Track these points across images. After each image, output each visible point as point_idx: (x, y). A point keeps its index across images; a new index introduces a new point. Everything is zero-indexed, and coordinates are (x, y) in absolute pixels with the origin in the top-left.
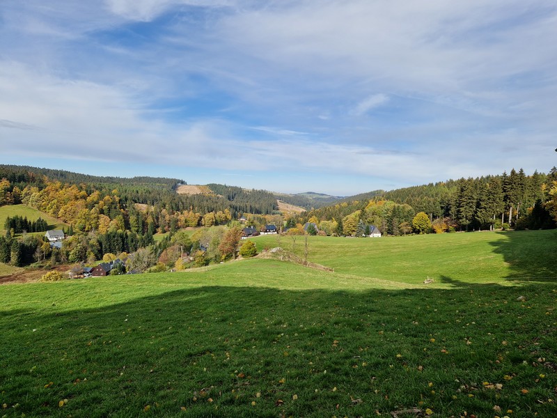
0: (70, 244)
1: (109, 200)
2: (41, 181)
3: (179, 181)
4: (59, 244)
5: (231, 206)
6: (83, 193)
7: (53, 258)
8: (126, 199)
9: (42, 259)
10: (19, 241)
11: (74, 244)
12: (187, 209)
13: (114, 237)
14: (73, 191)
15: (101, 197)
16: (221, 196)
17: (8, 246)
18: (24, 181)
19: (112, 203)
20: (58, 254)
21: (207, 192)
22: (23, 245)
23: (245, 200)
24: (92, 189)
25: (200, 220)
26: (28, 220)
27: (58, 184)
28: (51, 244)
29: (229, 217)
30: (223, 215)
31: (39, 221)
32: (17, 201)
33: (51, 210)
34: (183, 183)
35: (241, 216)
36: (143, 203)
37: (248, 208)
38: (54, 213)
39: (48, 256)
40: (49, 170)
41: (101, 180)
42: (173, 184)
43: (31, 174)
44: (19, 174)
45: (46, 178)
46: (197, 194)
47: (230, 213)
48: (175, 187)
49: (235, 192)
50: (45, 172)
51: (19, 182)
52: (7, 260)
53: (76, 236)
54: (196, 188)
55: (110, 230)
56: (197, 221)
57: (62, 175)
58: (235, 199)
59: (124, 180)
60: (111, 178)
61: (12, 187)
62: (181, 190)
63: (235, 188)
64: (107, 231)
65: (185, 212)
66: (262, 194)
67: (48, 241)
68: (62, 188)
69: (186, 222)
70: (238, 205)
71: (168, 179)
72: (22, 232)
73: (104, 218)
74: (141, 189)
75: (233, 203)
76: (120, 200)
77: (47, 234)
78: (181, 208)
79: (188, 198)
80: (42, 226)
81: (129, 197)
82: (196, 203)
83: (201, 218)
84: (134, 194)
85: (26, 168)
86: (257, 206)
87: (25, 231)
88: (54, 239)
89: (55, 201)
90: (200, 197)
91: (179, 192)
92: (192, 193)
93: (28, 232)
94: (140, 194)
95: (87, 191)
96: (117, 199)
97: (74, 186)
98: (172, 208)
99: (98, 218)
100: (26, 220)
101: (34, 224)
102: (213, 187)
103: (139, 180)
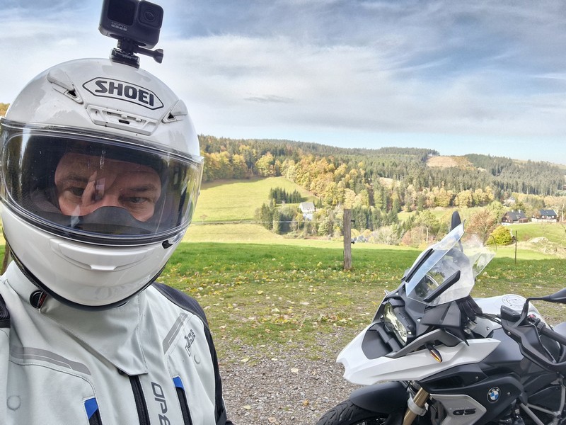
0: (319, 217)
1: (355, 174)
2: (297, 155)
3: (430, 152)
4: (310, 216)
5: (494, 183)
6: (332, 165)
7: (305, 229)
8: (372, 173)
9: (296, 229)
10: (279, 211)
11: (323, 217)
12: (437, 185)
13: (358, 212)
14: (323, 164)
15: (348, 170)
16: (482, 170)
17: (271, 214)
18: (284, 154)
19: (358, 177)
20: (309, 226)
21: (465, 166)
22: (282, 215)
23: (517, 175)
24: (340, 162)
25: (452, 200)
26: (286, 192)
27: (311, 157)
28: (304, 215)
29: (491, 197)
30: (483, 195)
31: (295, 192)
32: (278, 174)
33: (305, 183)
34: (435, 153)
35: (509, 196)
36: (388, 177)
37: (520, 186)
38: (307, 186)
39: (302, 227)
40: (303, 143)
41: (348, 152)
42: (424, 155)
43: (289, 147)
44: (279, 148)
45: (300, 151)
46: (452, 168)
47: (494, 192)
48: (425, 159)
49: (502, 164)
50: (300, 145)
51: (280, 155)
52: (270, 227)
53: (325, 209)
54: (451, 160)
55: (355, 205)
56: (449, 199)
57: (313, 148)
58: (502, 174)
59: (370, 151)
60: (358, 150)
61: (274, 160)
62: (432, 163)
63: (503, 160)
64: (352, 206)
65: (436, 189)
66: (542, 167)
67: (301, 212)
68: (313, 161)
69: (435, 200)
70: (505, 181)
71: (417, 150)
72: (281, 203)
73: (350, 193)
74: (388, 161)
75: (499, 179)
76: (366, 174)
77: (301, 206)
78: (430, 183)
79: (440, 171)
80: (297, 198)
81: (375, 171)
82: (449, 178)
83: (454, 196)
84: (380, 167)
85: (285, 142)
86: (533, 184)
87: (283, 202)
88: (307, 211)
89: (308, 174)
90: (456, 172)
91: (429, 165)
92: (445, 165)
93: (286, 203)
94: (385, 167)
95: (335, 164)
96: (363, 172)
97: (324, 159)
98: (420, 184)
99: (344, 192)
100: (284, 191)
101: (291, 196)
102: (473, 158)
103: (386, 151)
